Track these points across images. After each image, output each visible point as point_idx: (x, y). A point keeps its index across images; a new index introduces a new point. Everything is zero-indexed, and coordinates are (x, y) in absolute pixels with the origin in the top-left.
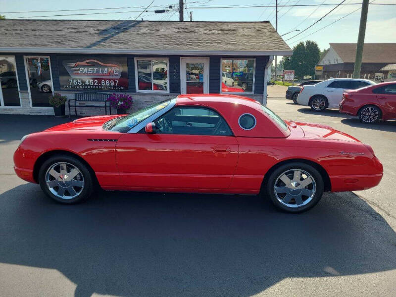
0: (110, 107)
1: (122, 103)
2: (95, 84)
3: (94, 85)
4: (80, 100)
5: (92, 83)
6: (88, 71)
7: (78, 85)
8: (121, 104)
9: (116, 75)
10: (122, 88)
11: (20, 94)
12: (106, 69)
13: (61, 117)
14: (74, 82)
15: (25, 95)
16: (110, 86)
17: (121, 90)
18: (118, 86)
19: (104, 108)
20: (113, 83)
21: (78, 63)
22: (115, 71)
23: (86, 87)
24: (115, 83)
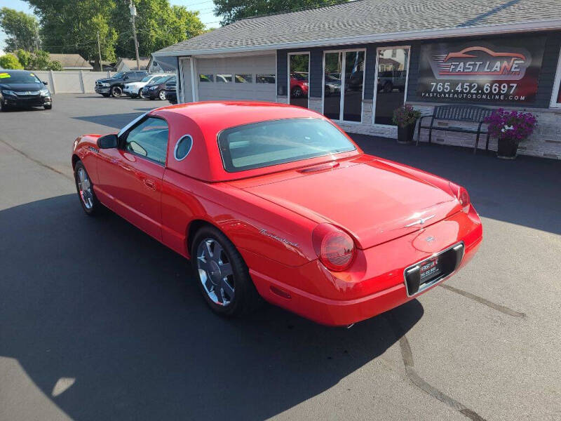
0: (489, 133)
1: (511, 128)
2: (472, 91)
3: (469, 92)
4: (441, 119)
5: (466, 89)
6: (465, 68)
7: (443, 91)
8: (508, 130)
9: (515, 73)
10: (523, 98)
11: (362, 104)
12: (498, 64)
13: (405, 143)
14: (439, 87)
15: (368, 106)
16: (499, 94)
17: (519, 103)
18: (514, 95)
19: (475, 135)
20: (506, 89)
21: (452, 55)
22: (514, 66)
23: (456, 96)
24: (510, 88)
